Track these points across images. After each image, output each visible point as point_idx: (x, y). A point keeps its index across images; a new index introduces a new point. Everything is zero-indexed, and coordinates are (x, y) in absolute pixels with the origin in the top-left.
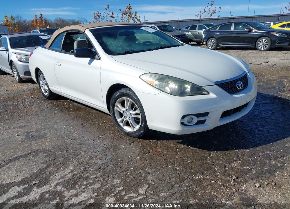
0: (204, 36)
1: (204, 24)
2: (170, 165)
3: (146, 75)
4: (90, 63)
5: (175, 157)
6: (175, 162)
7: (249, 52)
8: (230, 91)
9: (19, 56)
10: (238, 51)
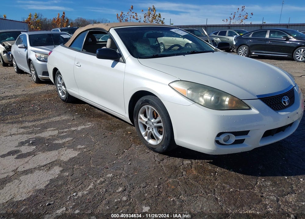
0: (235, 43)
1: (235, 31)
2: (209, 193)
3: (177, 82)
4: (113, 66)
5: (214, 183)
6: (214, 190)
7: (285, 62)
8: (275, 107)
9: (38, 55)
10: (272, 60)
